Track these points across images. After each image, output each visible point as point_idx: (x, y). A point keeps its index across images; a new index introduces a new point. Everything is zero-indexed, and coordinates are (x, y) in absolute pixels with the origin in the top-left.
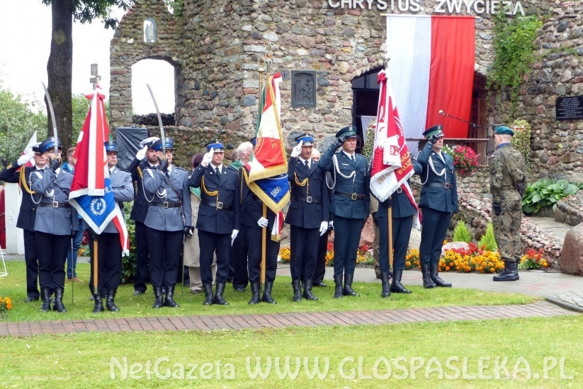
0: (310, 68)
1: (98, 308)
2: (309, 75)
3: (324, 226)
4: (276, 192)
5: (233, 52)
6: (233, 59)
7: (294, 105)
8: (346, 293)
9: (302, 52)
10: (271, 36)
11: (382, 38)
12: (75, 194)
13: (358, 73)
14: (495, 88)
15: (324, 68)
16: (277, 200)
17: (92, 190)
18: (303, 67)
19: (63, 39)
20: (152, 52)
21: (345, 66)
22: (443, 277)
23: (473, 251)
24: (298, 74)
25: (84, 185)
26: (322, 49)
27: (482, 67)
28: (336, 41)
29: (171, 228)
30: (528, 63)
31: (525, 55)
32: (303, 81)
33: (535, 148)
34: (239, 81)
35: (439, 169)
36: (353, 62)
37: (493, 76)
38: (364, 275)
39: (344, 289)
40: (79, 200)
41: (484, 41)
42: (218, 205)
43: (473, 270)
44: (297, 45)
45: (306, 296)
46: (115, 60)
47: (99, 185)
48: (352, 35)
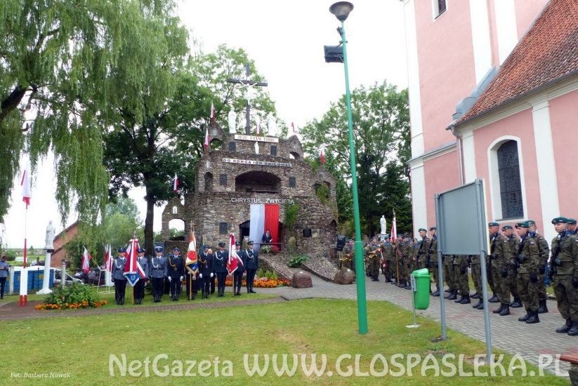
0: (226, 222)
1: (136, 303)
2: (225, 224)
3: (212, 275)
5: (201, 217)
6: (201, 219)
7: (220, 233)
8: (222, 296)
9: (223, 216)
10: (213, 212)
11: (249, 212)
12: (125, 273)
13: (241, 223)
14: (286, 227)
15: (230, 222)
16: (194, 271)
17: (131, 271)
18: (223, 221)
19: (150, 212)
20: (176, 217)
21: (237, 220)
22: (254, 289)
23: (268, 280)
24: (221, 224)
25: (128, 270)
26: (229, 215)
27: (281, 220)
28: (234, 213)
29: (159, 277)
30: (295, 219)
31: (294, 216)
32: (223, 226)
33: (297, 246)
34: (202, 226)
35: (250, 256)
36: (240, 219)
37: (285, 223)
38: (228, 290)
39: (221, 295)
40: (128, 275)
41: (282, 212)
42: (176, 269)
43: (266, 287)
44: (221, 214)
45: (207, 298)
46: (163, 220)
47: (134, 270)
48: (239, 211)
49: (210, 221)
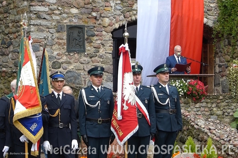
0: (81, 23)
2: (80, 28)
4: (34, 127)
5: (23, 12)
7: (69, 51)
9: (74, 11)
13: (117, 26)
15: (91, 23)
16: (34, 133)
18: (75, 22)
21: (107, 21)
26: (89, 9)
27: (209, 21)
28: (100, 2)
32: (76, 33)
36: (112, 18)
37: (218, 27)
44: (70, 6)
49: (44, 22)
